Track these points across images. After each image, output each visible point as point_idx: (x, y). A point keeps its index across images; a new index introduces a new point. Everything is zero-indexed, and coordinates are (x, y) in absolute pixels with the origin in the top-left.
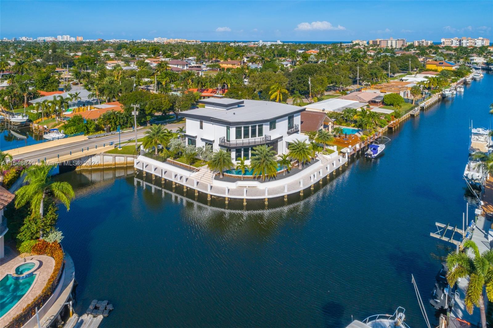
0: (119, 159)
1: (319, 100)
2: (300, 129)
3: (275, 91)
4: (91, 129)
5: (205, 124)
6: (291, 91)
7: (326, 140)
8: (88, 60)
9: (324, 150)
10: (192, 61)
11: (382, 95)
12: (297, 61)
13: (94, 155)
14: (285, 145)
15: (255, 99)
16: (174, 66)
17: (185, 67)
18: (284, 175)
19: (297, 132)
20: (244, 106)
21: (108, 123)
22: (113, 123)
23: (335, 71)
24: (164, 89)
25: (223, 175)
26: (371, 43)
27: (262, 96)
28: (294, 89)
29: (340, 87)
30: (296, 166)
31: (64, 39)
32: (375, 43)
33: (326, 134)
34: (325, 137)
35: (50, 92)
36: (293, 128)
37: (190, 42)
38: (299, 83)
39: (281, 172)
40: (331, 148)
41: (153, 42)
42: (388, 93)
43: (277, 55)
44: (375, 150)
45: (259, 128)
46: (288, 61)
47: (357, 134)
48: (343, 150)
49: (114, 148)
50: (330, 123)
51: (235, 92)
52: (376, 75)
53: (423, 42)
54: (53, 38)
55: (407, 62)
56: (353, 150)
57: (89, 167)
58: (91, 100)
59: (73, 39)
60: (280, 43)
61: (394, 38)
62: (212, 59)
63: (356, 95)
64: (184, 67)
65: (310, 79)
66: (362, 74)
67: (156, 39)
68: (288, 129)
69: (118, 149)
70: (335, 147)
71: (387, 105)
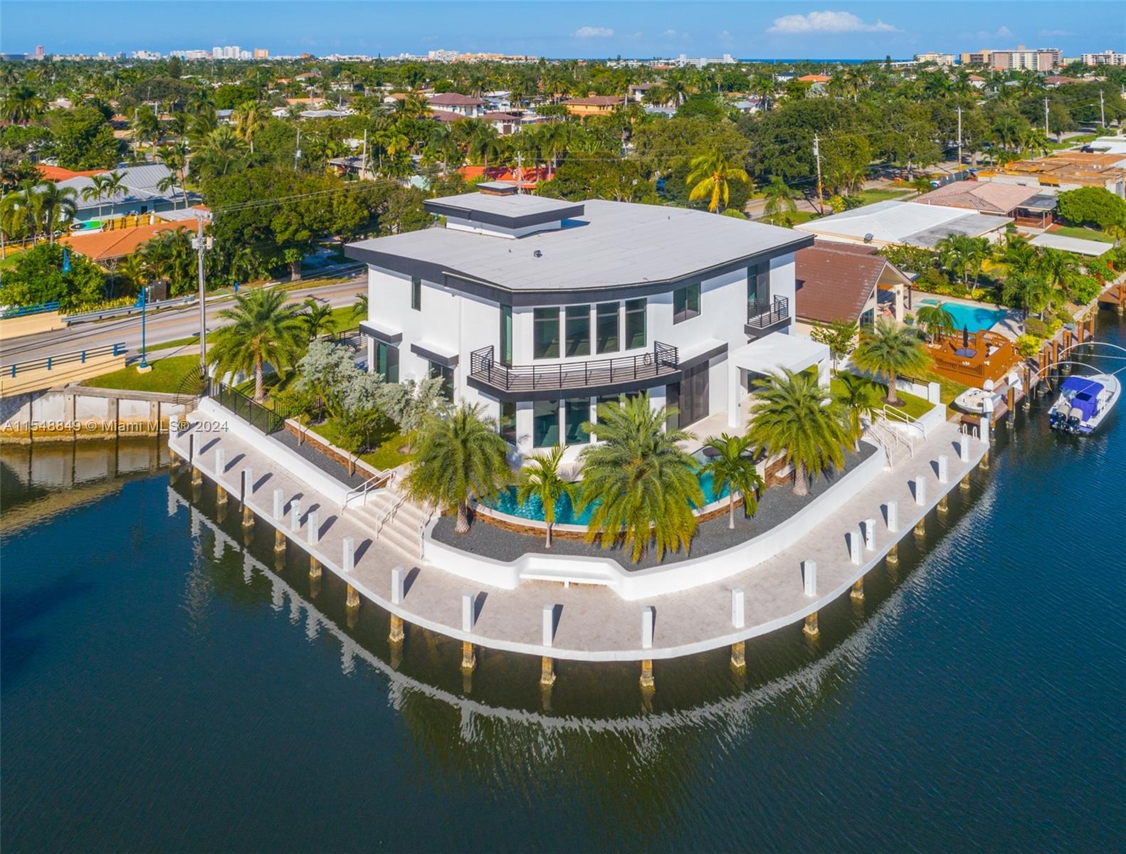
0: (134, 409)
1: (850, 205)
2: (792, 313)
3: (705, 175)
4: (88, 290)
5: (427, 291)
6: (759, 177)
7: (897, 362)
8: (237, 94)
9: (892, 399)
10: (502, 101)
11: (1049, 191)
12: (775, 101)
13: (42, 393)
14: (734, 378)
15: (645, 198)
16: (445, 109)
17: (475, 111)
18: (732, 526)
19: (783, 326)
20: (587, 223)
21: (160, 270)
22: (178, 272)
23: (889, 120)
24: (390, 167)
25: (471, 516)
26: (966, 59)
27: (668, 191)
28: (768, 171)
29: (906, 168)
30: (782, 481)
31: (227, 55)
32: (976, 61)
33: (896, 338)
34: (892, 348)
35: (83, 170)
36: (769, 309)
37: (512, 59)
38: (783, 152)
39: (719, 511)
40: (917, 391)
41: (425, 60)
42: (1066, 187)
43: (722, 86)
44: (1086, 397)
45: (628, 316)
46: (753, 101)
47: (998, 328)
48: (967, 399)
49: (123, 366)
50: (900, 287)
51: (580, 174)
52: (1013, 133)
53: (1109, 57)
54: (204, 52)
55: (1093, 102)
56: (1003, 397)
57: (23, 437)
58: (167, 194)
59: (247, 55)
60: (731, 61)
61: (1028, 48)
62: (552, 96)
63: (967, 192)
64: (472, 113)
65: (817, 140)
66: (972, 130)
67: (433, 52)
68: (750, 315)
69: (139, 368)
70: (935, 388)
71: (1071, 223)
